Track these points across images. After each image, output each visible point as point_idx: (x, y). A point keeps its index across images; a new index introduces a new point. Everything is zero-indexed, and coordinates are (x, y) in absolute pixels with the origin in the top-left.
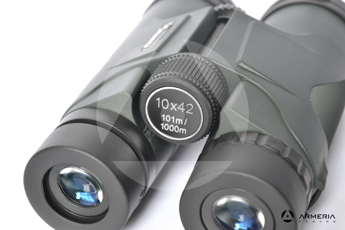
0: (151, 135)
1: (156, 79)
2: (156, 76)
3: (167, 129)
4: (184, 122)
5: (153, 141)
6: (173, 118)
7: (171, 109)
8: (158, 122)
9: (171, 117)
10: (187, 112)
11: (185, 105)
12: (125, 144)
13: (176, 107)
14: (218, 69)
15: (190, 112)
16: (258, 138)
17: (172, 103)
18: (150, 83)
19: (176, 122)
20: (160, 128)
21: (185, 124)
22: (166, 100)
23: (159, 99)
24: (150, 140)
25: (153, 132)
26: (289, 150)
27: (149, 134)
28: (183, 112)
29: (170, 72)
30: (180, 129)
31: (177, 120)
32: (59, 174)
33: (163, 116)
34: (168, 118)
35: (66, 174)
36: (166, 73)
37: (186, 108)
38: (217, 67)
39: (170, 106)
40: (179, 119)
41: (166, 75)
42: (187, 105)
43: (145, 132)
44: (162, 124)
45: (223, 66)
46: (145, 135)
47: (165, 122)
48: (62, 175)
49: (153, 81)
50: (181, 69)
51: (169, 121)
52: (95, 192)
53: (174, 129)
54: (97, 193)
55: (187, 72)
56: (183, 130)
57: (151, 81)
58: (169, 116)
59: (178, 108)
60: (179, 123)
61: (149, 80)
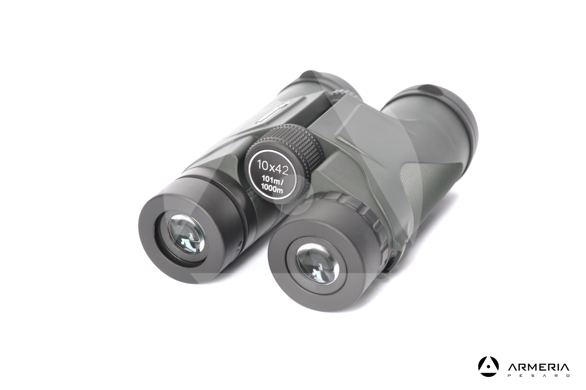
0: (254, 195)
1: (265, 141)
2: (265, 139)
3: (267, 189)
4: (281, 183)
5: (255, 200)
6: (272, 178)
7: (270, 170)
8: (259, 182)
9: (270, 177)
10: (283, 173)
11: (281, 167)
12: (227, 197)
13: (274, 168)
14: (316, 139)
15: (285, 173)
16: (340, 197)
17: (270, 165)
18: (259, 143)
19: (274, 183)
20: (260, 187)
21: (281, 184)
22: (266, 162)
23: (260, 161)
24: (251, 199)
25: (256, 193)
26: (367, 210)
27: (252, 194)
28: (280, 173)
29: (278, 138)
30: (278, 189)
31: (275, 180)
32: (170, 219)
33: (264, 176)
34: (267, 178)
35: (177, 220)
36: (275, 138)
37: (283, 170)
38: (315, 137)
39: (269, 168)
40: (276, 180)
41: (274, 139)
42: (283, 167)
43: (249, 192)
44: (263, 184)
45: (321, 137)
46: (248, 194)
47: (265, 182)
48: (173, 221)
49: (262, 142)
50: (285, 136)
51: (268, 181)
52: (199, 241)
53: (272, 188)
54: (200, 243)
55: (288, 140)
56: (280, 190)
57: (260, 141)
58: (268, 177)
59: (276, 170)
60: (277, 183)
61: (258, 141)
